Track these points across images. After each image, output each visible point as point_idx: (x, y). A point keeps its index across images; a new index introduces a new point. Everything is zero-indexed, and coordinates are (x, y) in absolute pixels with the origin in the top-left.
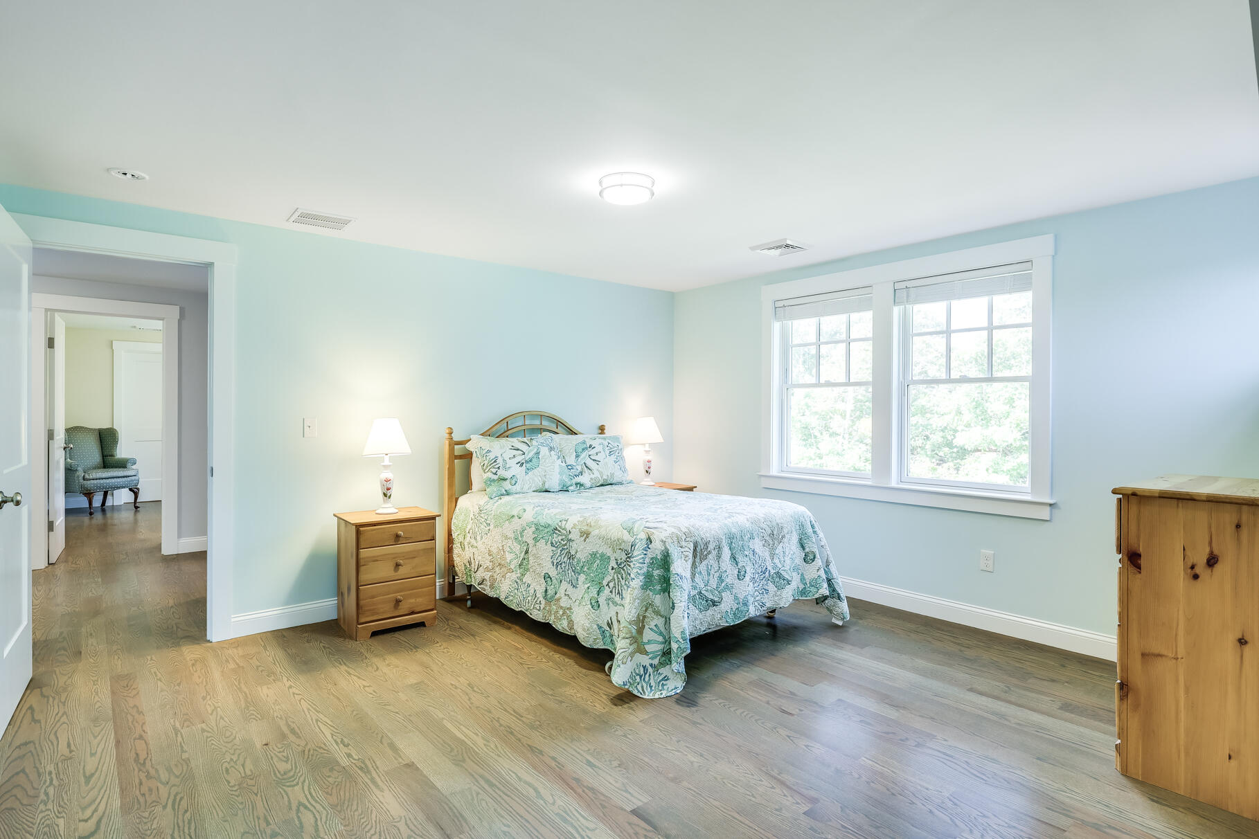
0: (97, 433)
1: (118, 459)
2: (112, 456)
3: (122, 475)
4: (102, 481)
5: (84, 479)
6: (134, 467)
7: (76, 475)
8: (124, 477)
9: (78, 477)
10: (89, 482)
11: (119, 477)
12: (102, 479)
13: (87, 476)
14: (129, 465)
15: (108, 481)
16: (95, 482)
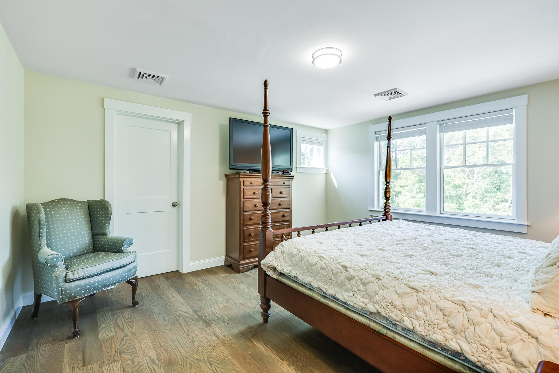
0: (85, 207)
1: (112, 239)
2: (104, 234)
3: (119, 265)
4: (92, 280)
5: (66, 280)
6: (130, 249)
7: (54, 276)
8: (120, 267)
9: (57, 278)
10: (73, 285)
11: (114, 269)
12: (93, 276)
13: (70, 276)
14: (125, 248)
15: (100, 278)
16: (83, 282)
